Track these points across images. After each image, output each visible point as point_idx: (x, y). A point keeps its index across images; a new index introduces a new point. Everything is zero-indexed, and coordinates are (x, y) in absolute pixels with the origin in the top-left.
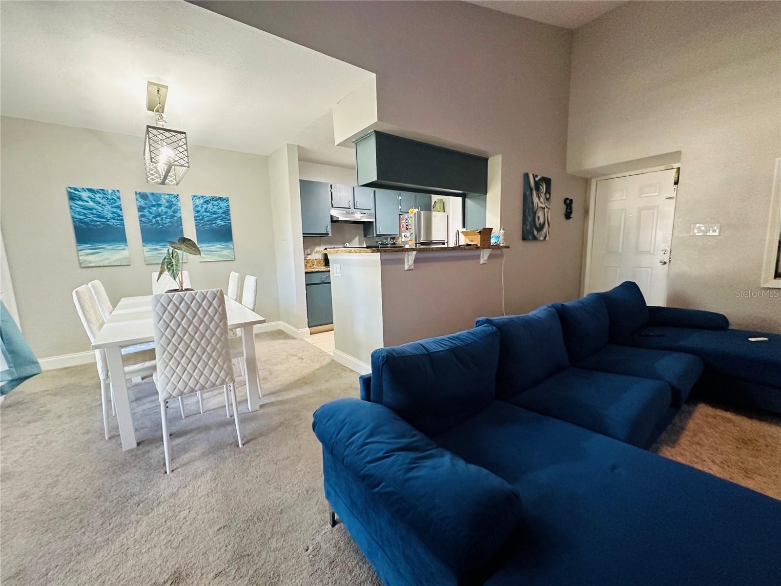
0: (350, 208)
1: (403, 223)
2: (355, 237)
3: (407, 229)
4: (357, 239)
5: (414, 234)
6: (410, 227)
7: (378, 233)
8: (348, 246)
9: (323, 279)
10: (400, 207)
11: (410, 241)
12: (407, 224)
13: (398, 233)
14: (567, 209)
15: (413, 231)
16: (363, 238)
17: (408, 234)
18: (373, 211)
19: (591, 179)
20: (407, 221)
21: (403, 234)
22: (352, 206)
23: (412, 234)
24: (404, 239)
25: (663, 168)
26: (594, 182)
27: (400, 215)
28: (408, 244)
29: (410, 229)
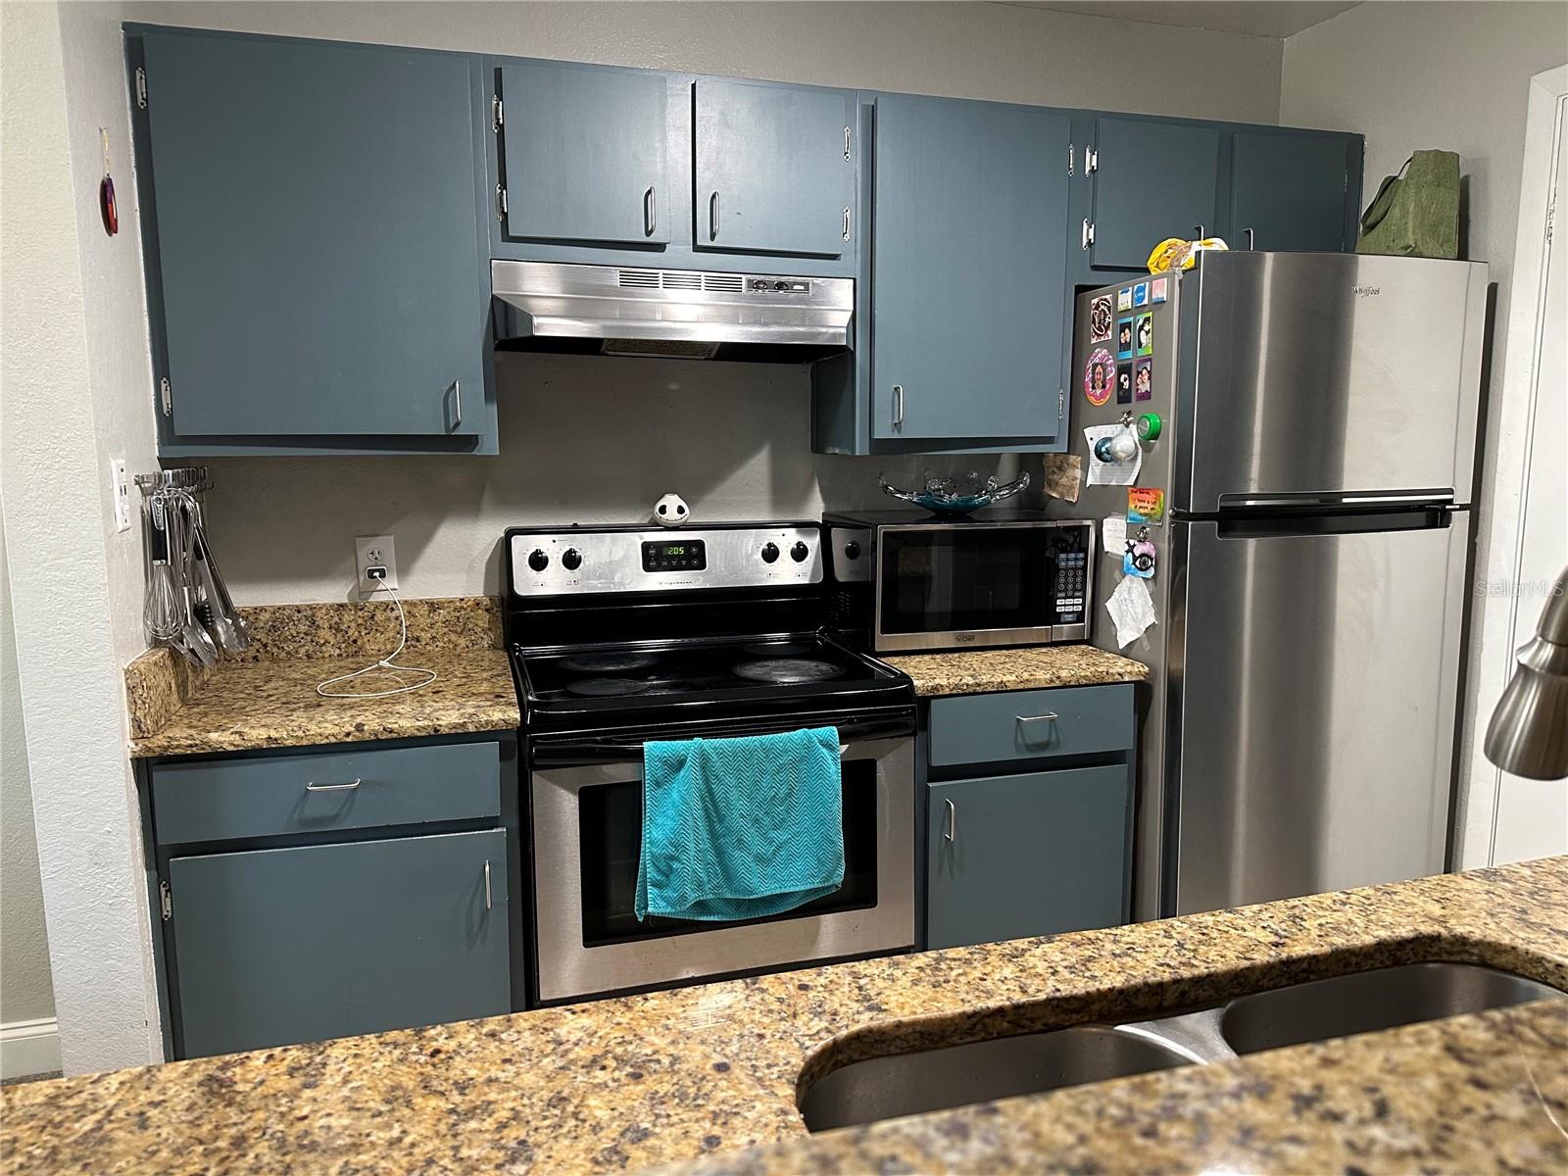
0: (659, 247)
3: (1124, 397)
5: (1168, 445)
6: (1144, 387)
7: (883, 431)
9: (313, 810)
10: (1088, 233)
11: (1132, 489)
13: (1060, 431)
15: (1167, 414)
16: (803, 462)
17: (1125, 440)
18: (852, 267)
21: (1093, 434)
22: (678, 236)
23: (1155, 436)
24: (1096, 475)
27: (1081, 289)
28: (1123, 511)
29: (1147, 396)
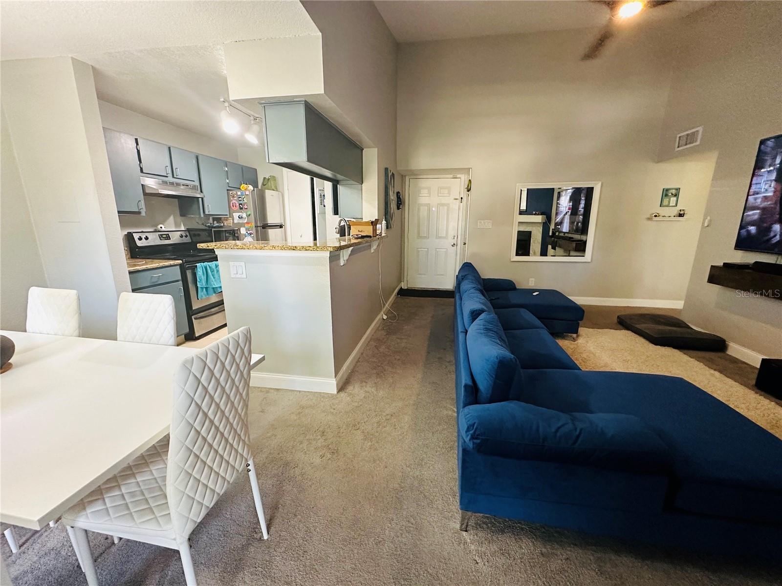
0: (167, 177)
1: (234, 201)
2: (169, 216)
3: (242, 209)
4: (172, 218)
5: (252, 216)
6: (246, 207)
7: (207, 213)
8: (163, 229)
9: (153, 280)
10: (228, 181)
11: (246, 223)
12: (241, 202)
13: (228, 214)
14: (398, 201)
15: (251, 211)
16: (179, 219)
17: (244, 215)
18: (197, 183)
19: (405, 176)
20: (240, 199)
21: (236, 215)
22: (170, 175)
23: (250, 215)
24: (237, 221)
25: (451, 176)
26: (407, 179)
27: (227, 190)
28: (245, 227)
29: (247, 209)
